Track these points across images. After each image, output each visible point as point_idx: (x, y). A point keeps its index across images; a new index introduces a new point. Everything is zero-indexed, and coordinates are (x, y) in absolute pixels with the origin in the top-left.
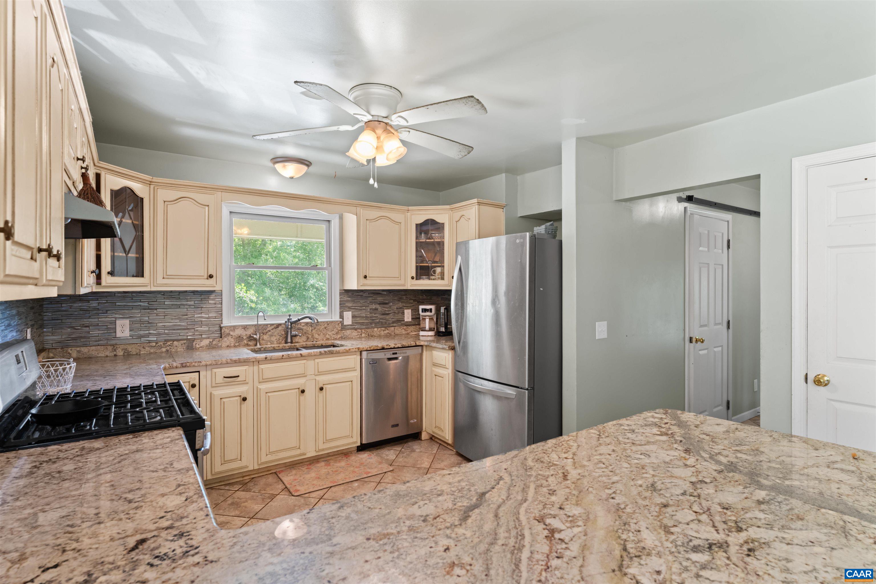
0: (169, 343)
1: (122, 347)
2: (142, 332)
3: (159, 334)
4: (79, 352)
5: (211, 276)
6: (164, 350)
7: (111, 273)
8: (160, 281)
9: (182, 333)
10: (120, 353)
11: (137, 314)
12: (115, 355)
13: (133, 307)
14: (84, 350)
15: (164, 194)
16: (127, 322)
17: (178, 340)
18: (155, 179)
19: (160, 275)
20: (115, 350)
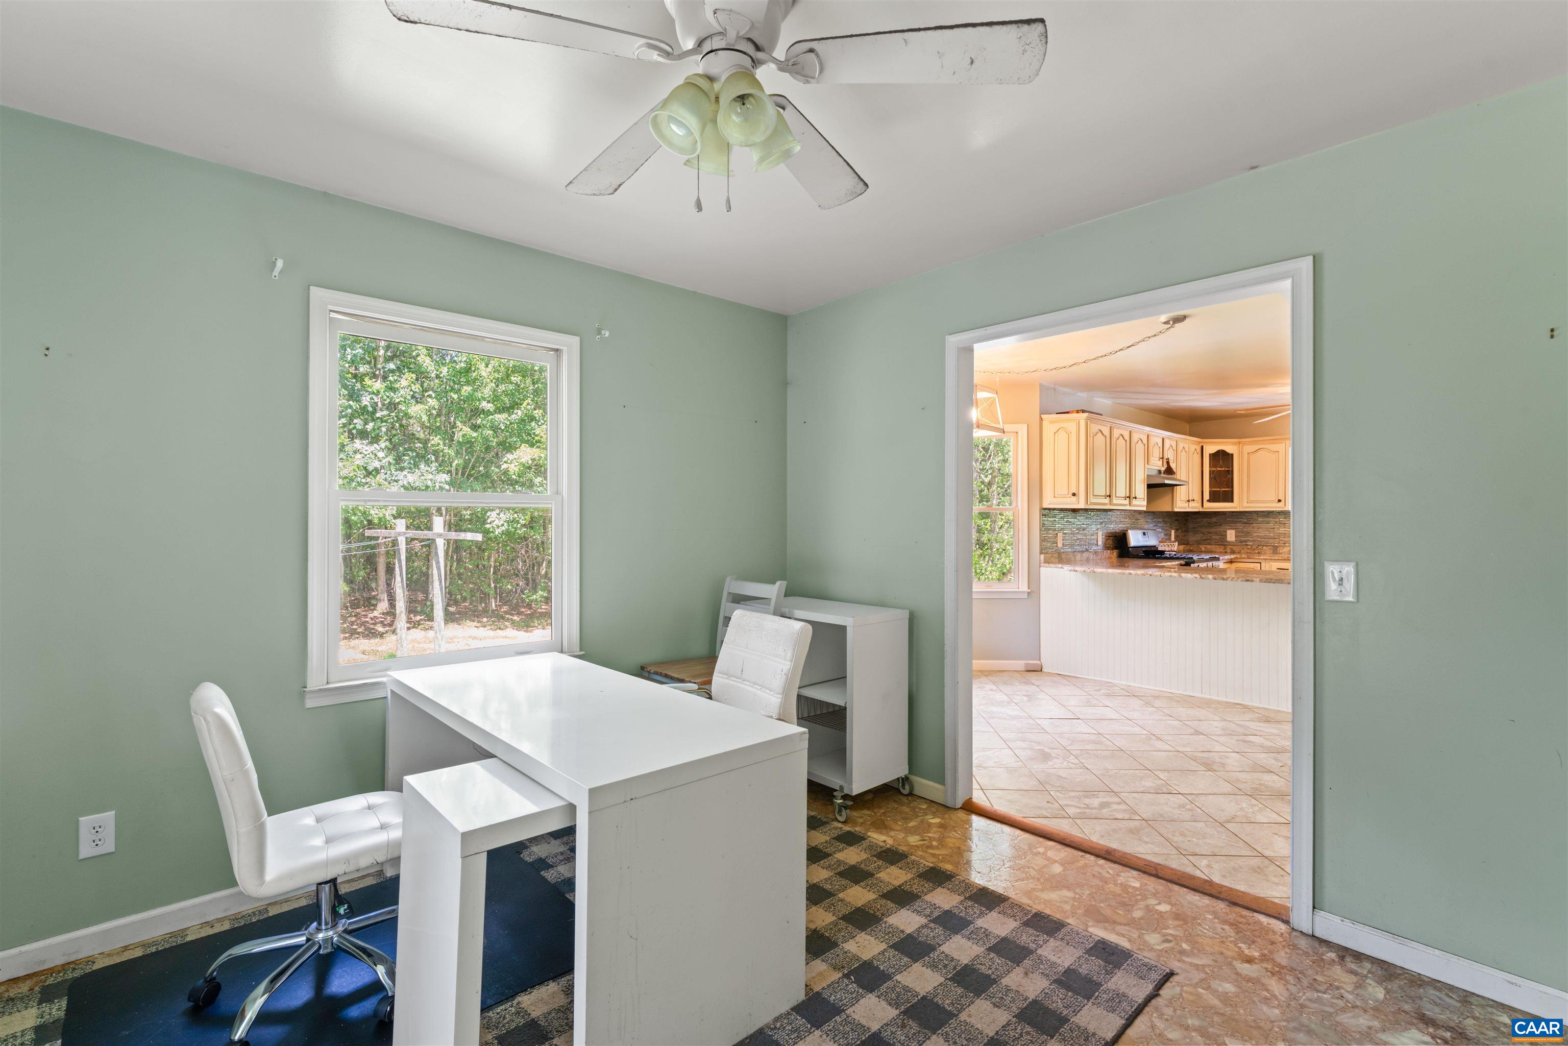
0: (1260, 547)
1: (1230, 547)
2: (1243, 539)
3: (1254, 541)
4: (1206, 548)
5: (1279, 501)
6: (1257, 551)
7: (1208, 501)
8: (1245, 504)
9: (1271, 541)
10: (1228, 550)
11: (1240, 526)
12: (1226, 552)
13: (1236, 522)
14: (1209, 547)
15: (1248, 448)
16: (1233, 532)
17: (1266, 546)
18: (1242, 440)
19: (1245, 501)
20: (1226, 549)
